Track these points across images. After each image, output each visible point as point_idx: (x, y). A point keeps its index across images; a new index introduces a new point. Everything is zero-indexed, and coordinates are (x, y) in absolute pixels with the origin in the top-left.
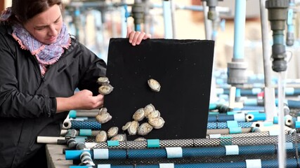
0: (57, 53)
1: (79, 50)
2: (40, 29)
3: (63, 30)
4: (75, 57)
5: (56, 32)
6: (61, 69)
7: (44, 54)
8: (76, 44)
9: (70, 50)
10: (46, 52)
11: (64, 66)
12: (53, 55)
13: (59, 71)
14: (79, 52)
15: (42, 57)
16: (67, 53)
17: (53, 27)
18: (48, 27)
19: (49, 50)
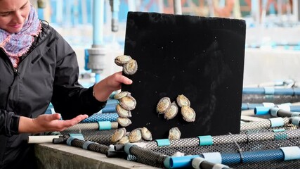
0: (26, 43)
1: (52, 37)
2: (4, 14)
3: (32, 15)
4: (48, 45)
5: (22, 19)
6: (35, 60)
7: (11, 45)
8: (49, 31)
9: (43, 38)
10: (13, 43)
11: (38, 57)
12: (21, 46)
13: (32, 62)
14: (53, 40)
15: (9, 49)
16: (40, 41)
17: (19, 13)
18: (13, 13)
19: (16, 40)
